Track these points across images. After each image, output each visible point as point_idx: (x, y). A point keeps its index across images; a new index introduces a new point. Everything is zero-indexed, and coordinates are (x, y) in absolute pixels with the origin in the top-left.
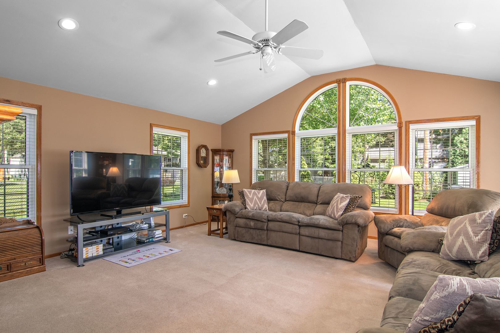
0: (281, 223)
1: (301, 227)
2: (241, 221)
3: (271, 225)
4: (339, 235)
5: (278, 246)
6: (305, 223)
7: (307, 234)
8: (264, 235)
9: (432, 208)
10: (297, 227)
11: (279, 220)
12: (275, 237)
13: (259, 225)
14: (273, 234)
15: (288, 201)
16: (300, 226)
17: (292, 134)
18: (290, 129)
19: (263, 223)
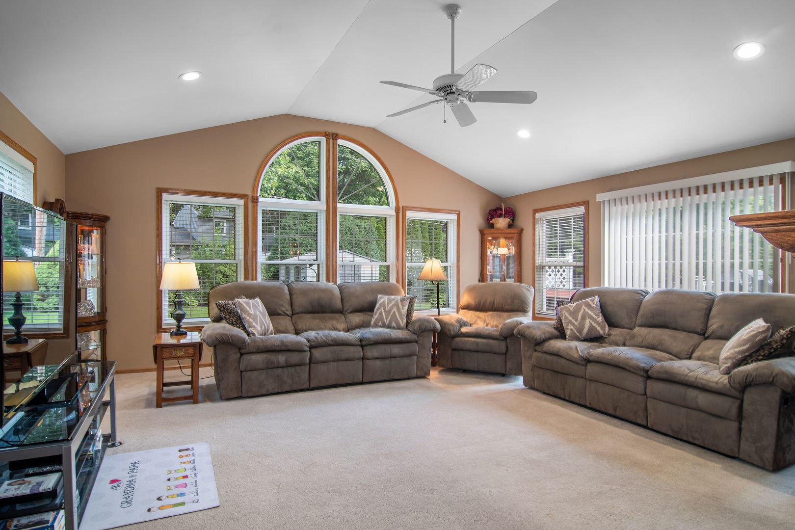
0: (335, 348)
1: (365, 348)
2: (258, 359)
3: (318, 354)
4: (415, 347)
5: (329, 386)
6: (373, 341)
7: (376, 354)
8: (304, 372)
9: (469, 303)
10: (360, 349)
11: (331, 343)
12: (323, 372)
13: (295, 358)
14: (322, 368)
15: (298, 313)
16: (362, 346)
17: (252, 202)
18: (249, 193)
19: (304, 353)
